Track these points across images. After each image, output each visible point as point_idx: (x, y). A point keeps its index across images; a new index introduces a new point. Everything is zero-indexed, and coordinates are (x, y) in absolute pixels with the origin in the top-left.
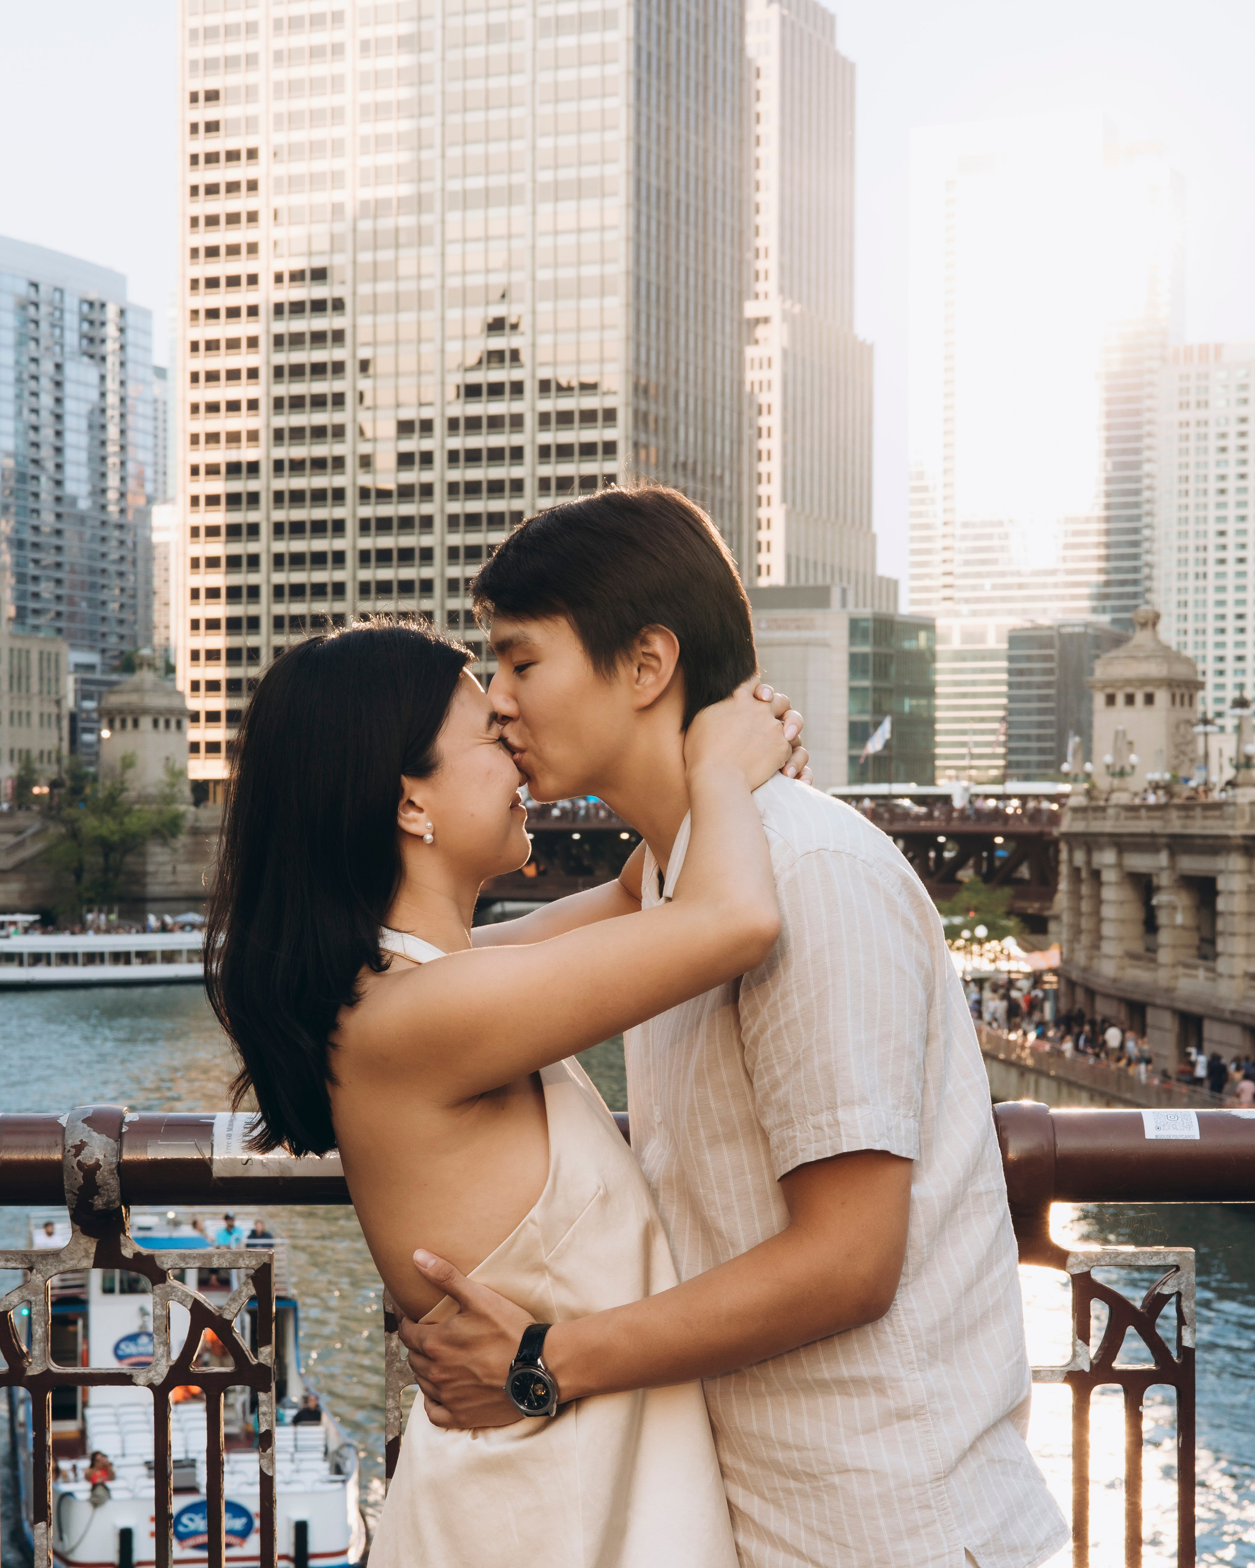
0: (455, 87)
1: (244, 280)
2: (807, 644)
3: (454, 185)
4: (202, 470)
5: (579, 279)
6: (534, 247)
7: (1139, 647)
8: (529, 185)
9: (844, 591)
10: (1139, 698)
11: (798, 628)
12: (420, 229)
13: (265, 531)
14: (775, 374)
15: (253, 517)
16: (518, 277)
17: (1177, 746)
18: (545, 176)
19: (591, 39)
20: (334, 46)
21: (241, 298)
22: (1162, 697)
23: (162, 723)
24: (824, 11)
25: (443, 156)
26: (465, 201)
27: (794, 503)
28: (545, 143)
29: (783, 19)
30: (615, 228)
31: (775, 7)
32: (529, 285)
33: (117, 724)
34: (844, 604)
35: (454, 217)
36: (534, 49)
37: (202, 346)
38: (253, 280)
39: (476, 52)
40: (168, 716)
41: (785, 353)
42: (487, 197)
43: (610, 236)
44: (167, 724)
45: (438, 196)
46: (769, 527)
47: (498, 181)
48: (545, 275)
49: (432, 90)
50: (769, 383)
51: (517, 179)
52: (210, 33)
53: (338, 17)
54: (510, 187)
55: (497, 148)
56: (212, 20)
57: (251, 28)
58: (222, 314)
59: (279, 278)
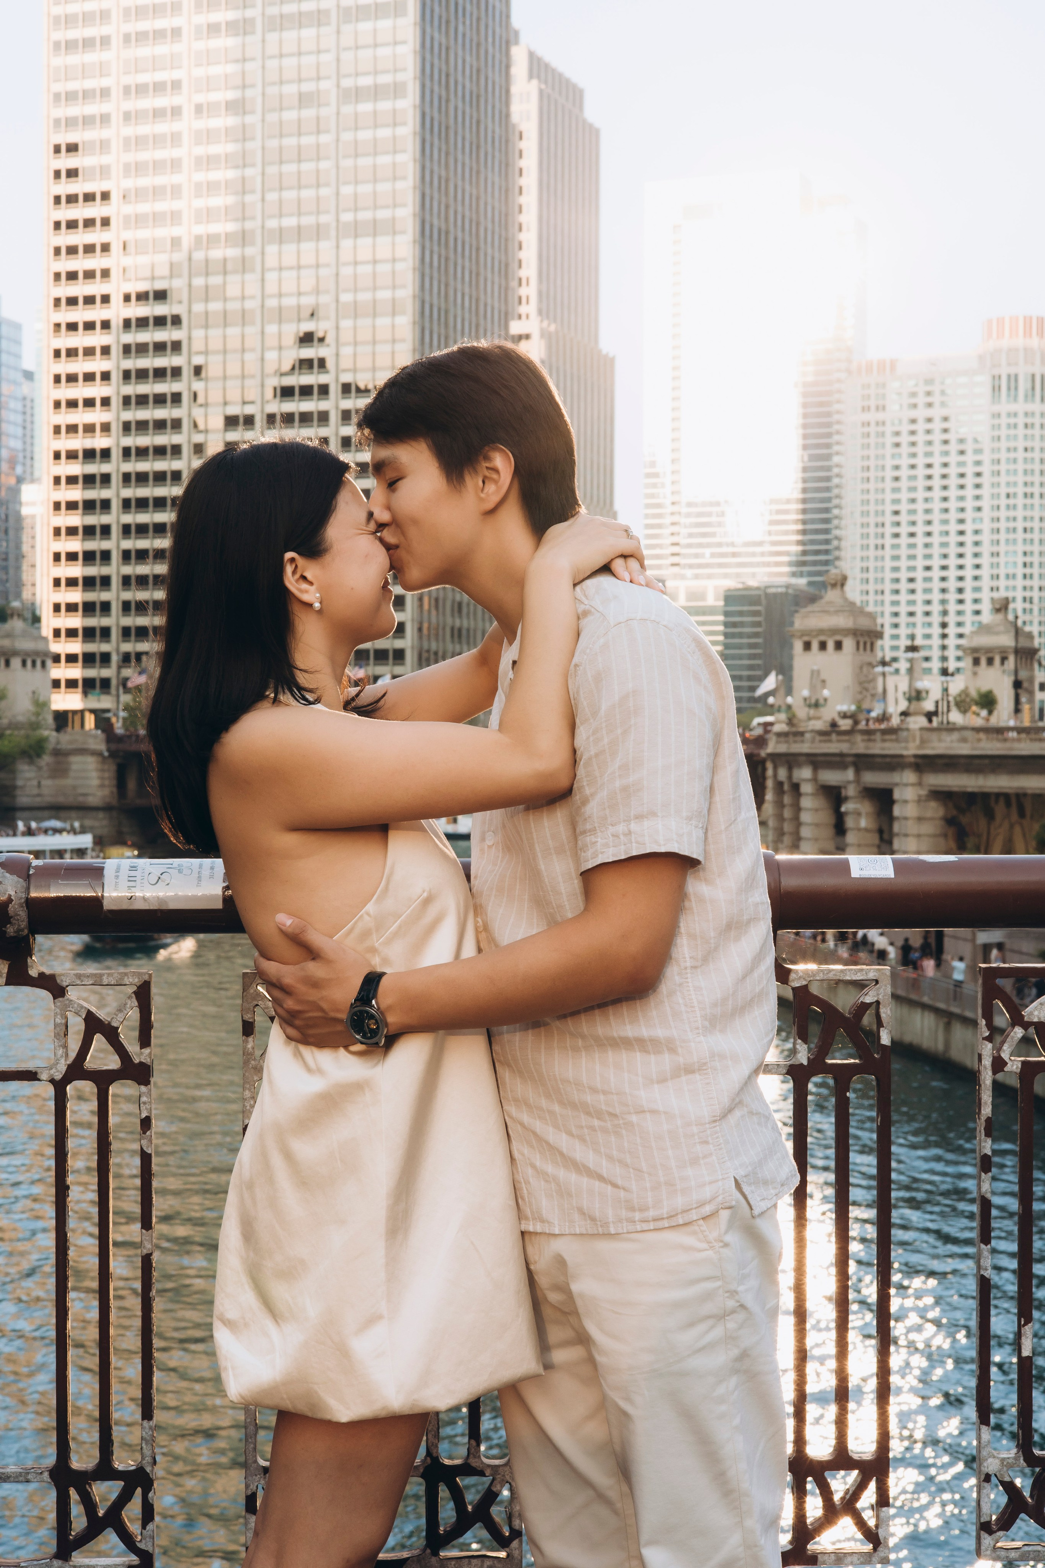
0: (273, 143)
1: (98, 299)
3: (272, 224)
4: (63, 455)
5: (375, 301)
7: (830, 603)
8: (334, 225)
10: (831, 645)
12: (244, 259)
13: (115, 505)
15: (105, 494)
16: (324, 299)
17: (861, 683)
18: (347, 217)
19: (385, 105)
20: (173, 108)
21: (96, 314)
22: (849, 644)
23: (29, 663)
24: (575, 87)
25: (263, 200)
26: (281, 237)
28: (347, 190)
29: (541, 92)
30: (404, 260)
31: (535, 82)
32: (333, 306)
35: (272, 249)
36: (338, 113)
37: (63, 353)
38: (106, 299)
39: (290, 115)
40: (34, 657)
42: (299, 234)
43: (400, 266)
44: (34, 663)
45: (259, 232)
47: (308, 220)
48: (346, 297)
49: (254, 146)
51: (324, 219)
52: (71, 97)
53: (176, 85)
54: (318, 225)
55: (307, 194)
56: (72, 86)
57: (105, 93)
58: (81, 327)
59: (128, 298)
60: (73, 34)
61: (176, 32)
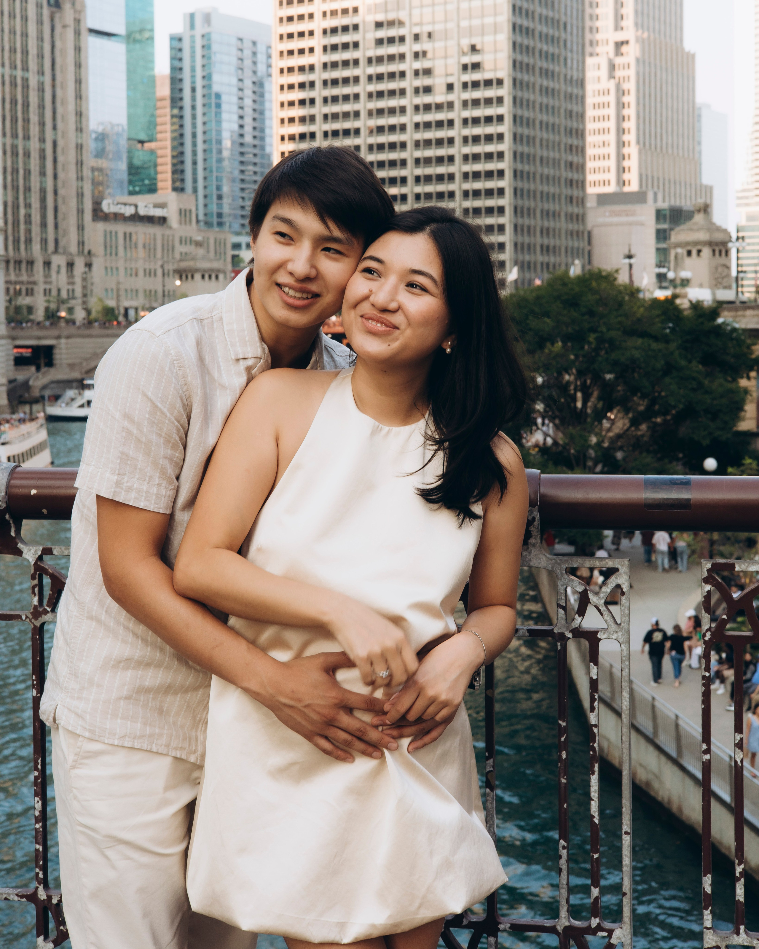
1: (307, 34)
2: (631, 224)
4: (286, 138)
5: (482, 25)
9: (655, 194)
10: (694, 253)
11: (627, 215)
12: (398, 2)
14: (632, 72)
17: (716, 279)
21: (305, 43)
22: (706, 252)
23: (207, 277)
27: (644, 144)
33: (184, 277)
34: (655, 201)
37: (285, 71)
38: (311, 33)
40: (210, 273)
41: (638, 60)
44: (210, 277)
46: (629, 158)
48: (464, 24)
50: (629, 77)
58: (296, 52)
59: (325, 32)
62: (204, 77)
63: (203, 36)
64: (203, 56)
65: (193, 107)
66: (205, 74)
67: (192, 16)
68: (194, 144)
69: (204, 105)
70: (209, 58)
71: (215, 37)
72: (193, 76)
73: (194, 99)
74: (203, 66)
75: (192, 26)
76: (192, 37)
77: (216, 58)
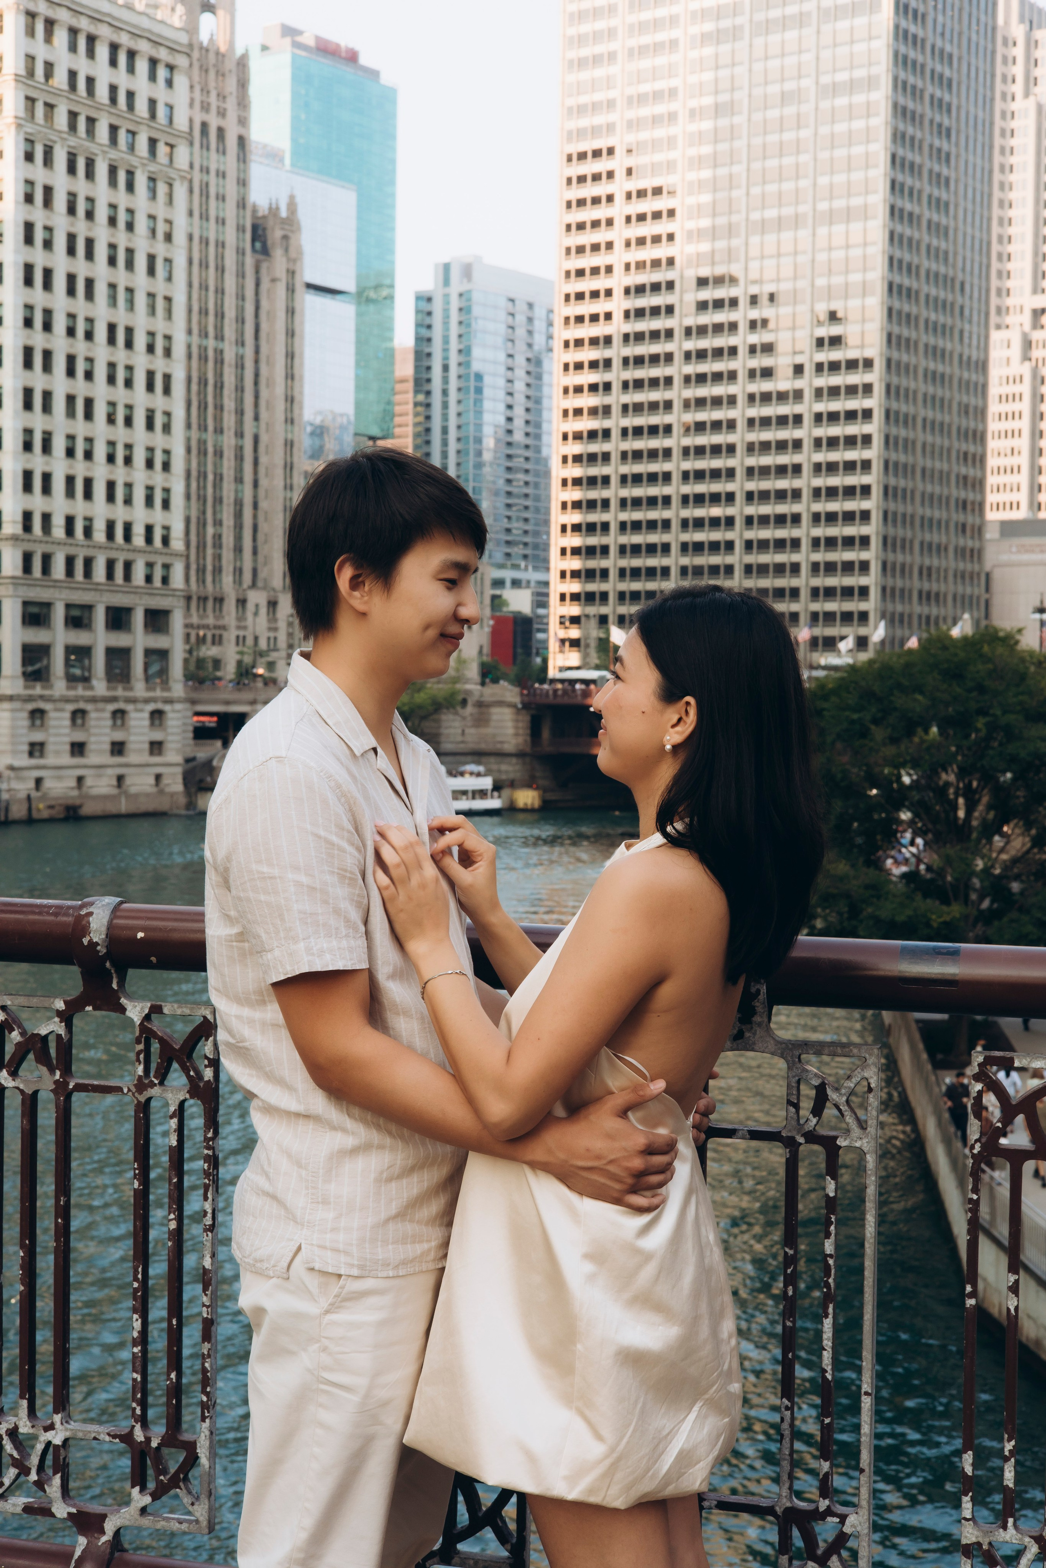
0: (758, 141)
1: (602, 294)
3: (756, 216)
4: (571, 436)
5: (847, 284)
6: (813, 261)
8: (811, 213)
12: (730, 250)
13: (614, 481)
15: (606, 470)
16: (802, 284)
18: (823, 206)
19: (860, 98)
20: (669, 114)
21: (600, 307)
25: (748, 194)
26: (763, 227)
28: (824, 180)
30: (874, 243)
35: (755, 240)
36: (817, 109)
37: (572, 344)
38: (609, 293)
39: (774, 113)
42: (780, 224)
43: (871, 250)
45: (743, 224)
47: (788, 211)
48: (821, 282)
49: (740, 144)
51: (802, 209)
52: (581, 110)
53: (673, 93)
54: (797, 215)
55: (788, 186)
56: (584, 99)
57: (611, 104)
58: (587, 319)
59: (627, 291)
60: (586, 52)
61: (673, 44)
62: (460, 351)
63: (461, 295)
64: (460, 323)
65: (445, 392)
66: (461, 347)
67: (447, 267)
68: (445, 443)
69: (459, 389)
70: (469, 325)
71: (476, 296)
72: (446, 350)
73: (445, 380)
74: (460, 336)
75: (446, 282)
76: (446, 296)
77: (478, 325)
